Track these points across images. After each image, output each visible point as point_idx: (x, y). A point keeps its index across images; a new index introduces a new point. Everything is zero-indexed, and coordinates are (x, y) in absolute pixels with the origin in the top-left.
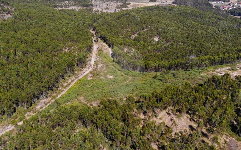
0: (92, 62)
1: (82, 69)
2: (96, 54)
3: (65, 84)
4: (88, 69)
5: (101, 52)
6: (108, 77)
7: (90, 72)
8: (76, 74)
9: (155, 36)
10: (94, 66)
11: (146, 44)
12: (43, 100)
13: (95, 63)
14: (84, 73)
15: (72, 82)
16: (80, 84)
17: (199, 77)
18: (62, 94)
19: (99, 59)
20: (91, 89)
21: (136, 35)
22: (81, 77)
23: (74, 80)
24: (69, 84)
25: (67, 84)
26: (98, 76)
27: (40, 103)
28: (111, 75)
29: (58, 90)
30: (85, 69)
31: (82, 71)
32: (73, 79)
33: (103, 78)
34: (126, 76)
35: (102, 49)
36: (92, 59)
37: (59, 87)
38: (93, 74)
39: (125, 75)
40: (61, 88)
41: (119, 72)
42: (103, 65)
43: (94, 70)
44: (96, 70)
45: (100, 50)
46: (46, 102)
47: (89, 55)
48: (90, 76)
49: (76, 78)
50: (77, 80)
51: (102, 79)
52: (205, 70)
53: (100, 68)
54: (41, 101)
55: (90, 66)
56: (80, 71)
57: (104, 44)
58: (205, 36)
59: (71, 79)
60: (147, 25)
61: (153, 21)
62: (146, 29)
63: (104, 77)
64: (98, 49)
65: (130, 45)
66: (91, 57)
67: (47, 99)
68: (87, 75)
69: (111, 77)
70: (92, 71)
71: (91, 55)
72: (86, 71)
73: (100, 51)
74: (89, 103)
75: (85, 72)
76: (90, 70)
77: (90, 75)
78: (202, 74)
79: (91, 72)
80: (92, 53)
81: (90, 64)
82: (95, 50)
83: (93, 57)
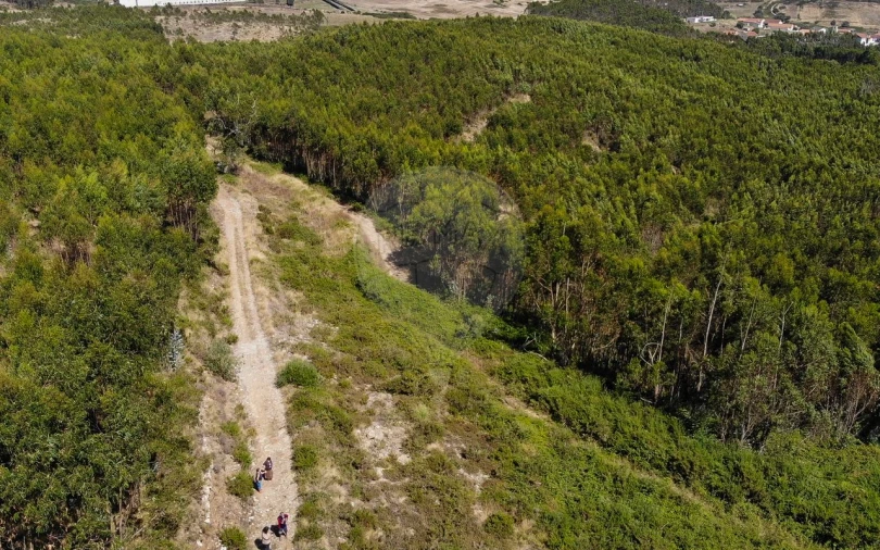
2: (263, 275)
5: (300, 244)
19: (312, 322)
35: (294, 219)
36: (236, 331)
64: (262, 219)
66: (217, 310)
73: (284, 234)
81: (229, 441)
82: (237, 237)
83: (246, 310)
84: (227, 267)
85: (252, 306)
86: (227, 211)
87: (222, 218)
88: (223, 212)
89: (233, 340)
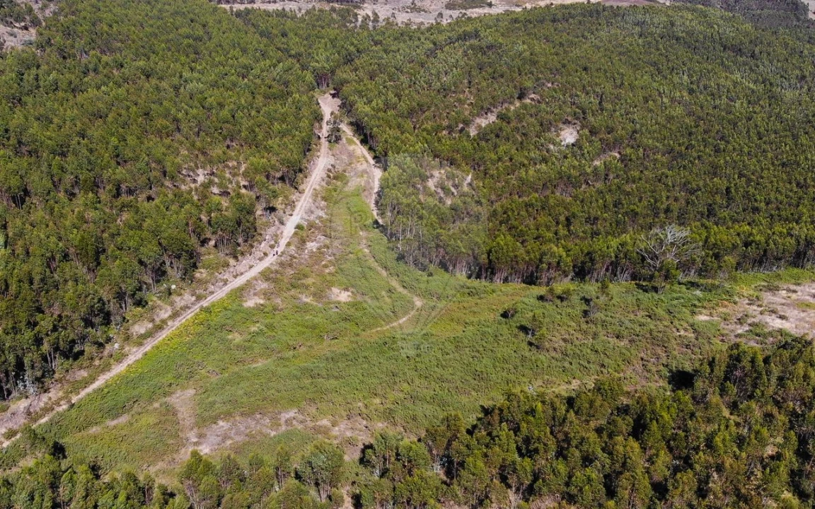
0: (289, 230)
1: (232, 262)
2: (315, 195)
3: (139, 329)
4: (261, 259)
5: (339, 183)
6: (333, 298)
7: (262, 273)
8: (200, 281)
9: (567, 122)
10: (289, 244)
11: (519, 158)
12: (23, 400)
13: (295, 234)
14: (238, 278)
15: (175, 315)
16: (201, 329)
17: (686, 330)
18: (118, 369)
19: (321, 213)
20: (239, 354)
21: (492, 118)
22: (219, 294)
23: (186, 307)
24: (159, 328)
25: (150, 325)
26: (293, 292)
27: (8, 414)
28: (346, 289)
29: (106, 353)
30: (245, 262)
31: (231, 270)
32: (183, 303)
33: (308, 300)
34: (405, 292)
35: (345, 171)
36: (295, 213)
37: (109, 340)
38: (275, 281)
39: (400, 289)
40: (116, 346)
41: (384, 273)
42: (328, 242)
43: (281, 264)
44: (290, 265)
45: (335, 176)
46: (38, 409)
47: (286, 197)
48: (261, 290)
49: (199, 298)
50: (196, 308)
51: (306, 304)
52: (719, 291)
53: (312, 255)
54: (13, 407)
55: (272, 247)
56: (221, 270)
57: (361, 150)
58: (762, 130)
59: (172, 304)
60: (539, 79)
61: (564, 66)
62: (533, 96)
63: (314, 295)
64: (329, 170)
65: (456, 160)
66: (292, 205)
67: (45, 398)
68: (248, 284)
69: (344, 297)
70: (273, 268)
71: (294, 198)
72: (251, 267)
73: (335, 178)
74: (195, 430)
75: (242, 274)
76: (270, 261)
77: (263, 285)
78: (701, 314)
79: (266, 275)
80: (301, 188)
81: (275, 237)
82: (315, 178)
83: (301, 206)
84: (304, 190)
85: (304, 206)
86: (319, 165)
87: (315, 169)
88: (317, 165)
89: (291, 215)
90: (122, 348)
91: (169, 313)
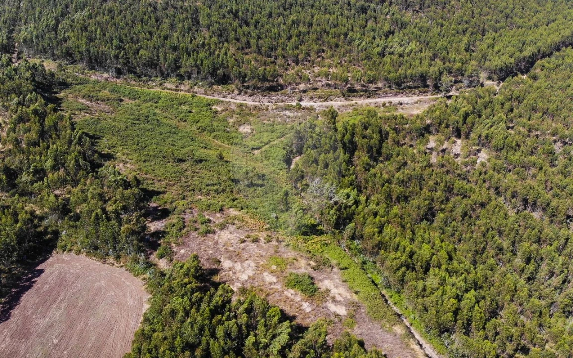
1: (236, 92)
3: (168, 85)
4: (254, 101)
6: (240, 127)
8: (213, 89)
15: (187, 91)
18: (146, 90)
22: (215, 98)
25: (174, 87)
28: (252, 129)
29: (148, 83)
31: (233, 95)
43: (256, 107)
48: (229, 107)
59: (191, 88)
69: (245, 130)
72: (244, 100)
77: (233, 107)
79: (241, 106)
84: (352, 100)
85: (332, 104)
90: (155, 86)
91: (186, 89)
